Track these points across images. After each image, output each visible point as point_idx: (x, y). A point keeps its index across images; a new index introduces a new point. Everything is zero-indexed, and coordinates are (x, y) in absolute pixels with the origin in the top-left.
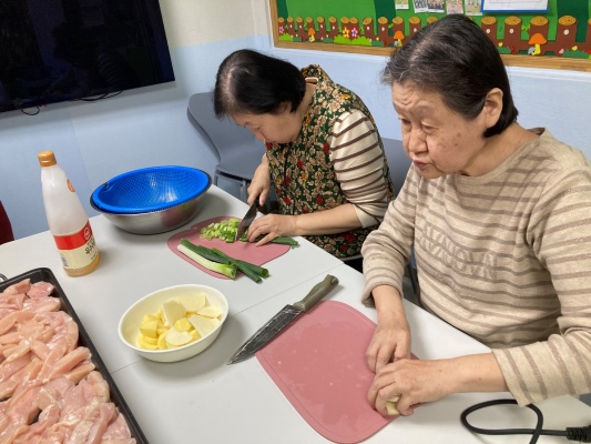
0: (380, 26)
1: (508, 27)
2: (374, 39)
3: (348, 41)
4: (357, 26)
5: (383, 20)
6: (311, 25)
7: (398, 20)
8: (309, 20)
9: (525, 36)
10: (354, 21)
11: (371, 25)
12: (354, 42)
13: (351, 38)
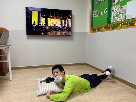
0: (108, 26)
1: (130, 21)
2: (107, 28)
3: (102, 30)
4: (104, 27)
5: (109, 25)
6: (97, 28)
7: (111, 24)
8: (96, 27)
9: (133, 22)
10: (104, 26)
11: (106, 26)
12: (104, 29)
13: (103, 29)
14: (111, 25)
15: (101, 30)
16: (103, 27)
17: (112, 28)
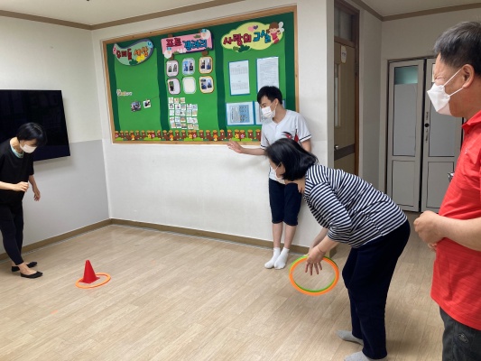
0: (164, 133)
1: (207, 133)
2: (161, 138)
4: (154, 133)
6: (133, 134)
7: (171, 131)
8: (131, 132)
9: (212, 136)
10: (152, 131)
11: (160, 133)
12: (153, 139)
14: (172, 134)
15: (146, 139)
16: (151, 134)
17: (175, 139)
